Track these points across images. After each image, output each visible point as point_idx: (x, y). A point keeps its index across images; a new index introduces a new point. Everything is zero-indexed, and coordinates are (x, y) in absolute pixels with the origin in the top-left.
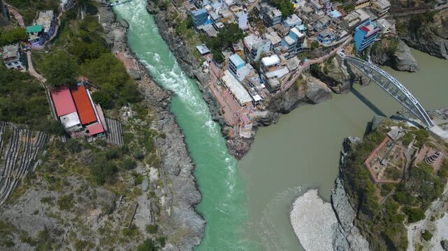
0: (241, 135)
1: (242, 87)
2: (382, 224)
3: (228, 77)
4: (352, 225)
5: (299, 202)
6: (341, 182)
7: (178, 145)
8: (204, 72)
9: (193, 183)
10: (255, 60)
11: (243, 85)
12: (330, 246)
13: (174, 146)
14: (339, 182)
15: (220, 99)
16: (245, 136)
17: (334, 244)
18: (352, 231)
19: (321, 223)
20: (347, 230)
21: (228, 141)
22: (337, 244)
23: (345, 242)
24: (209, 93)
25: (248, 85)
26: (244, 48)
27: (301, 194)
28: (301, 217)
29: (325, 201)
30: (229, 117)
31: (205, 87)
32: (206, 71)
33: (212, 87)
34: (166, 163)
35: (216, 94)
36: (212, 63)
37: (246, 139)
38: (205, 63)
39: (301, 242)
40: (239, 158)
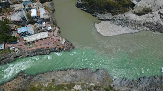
0: (63, 43)
1: (38, 34)
2: (120, 5)
3: (28, 39)
4: (113, 16)
5: (99, 31)
6: (95, 13)
7: (59, 74)
8: (16, 51)
9: (81, 70)
10: (28, 21)
11: (37, 33)
12: (117, 26)
13: (59, 76)
14: (95, 14)
15: (39, 47)
16: (64, 42)
17: (117, 25)
18: (115, 17)
19: (109, 26)
20: (114, 18)
21: (64, 50)
22: (118, 24)
23: (118, 21)
24: (32, 52)
25: (39, 30)
26: (15, 24)
27: (96, 29)
28: (105, 32)
29: (100, 22)
30: (52, 46)
31: (27, 53)
32: (16, 49)
33: (28, 49)
34: (70, 81)
35: (34, 48)
36: (14, 45)
37: (65, 41)
38: (11, 49)
39: (114, 35)
40: (74, 48)
